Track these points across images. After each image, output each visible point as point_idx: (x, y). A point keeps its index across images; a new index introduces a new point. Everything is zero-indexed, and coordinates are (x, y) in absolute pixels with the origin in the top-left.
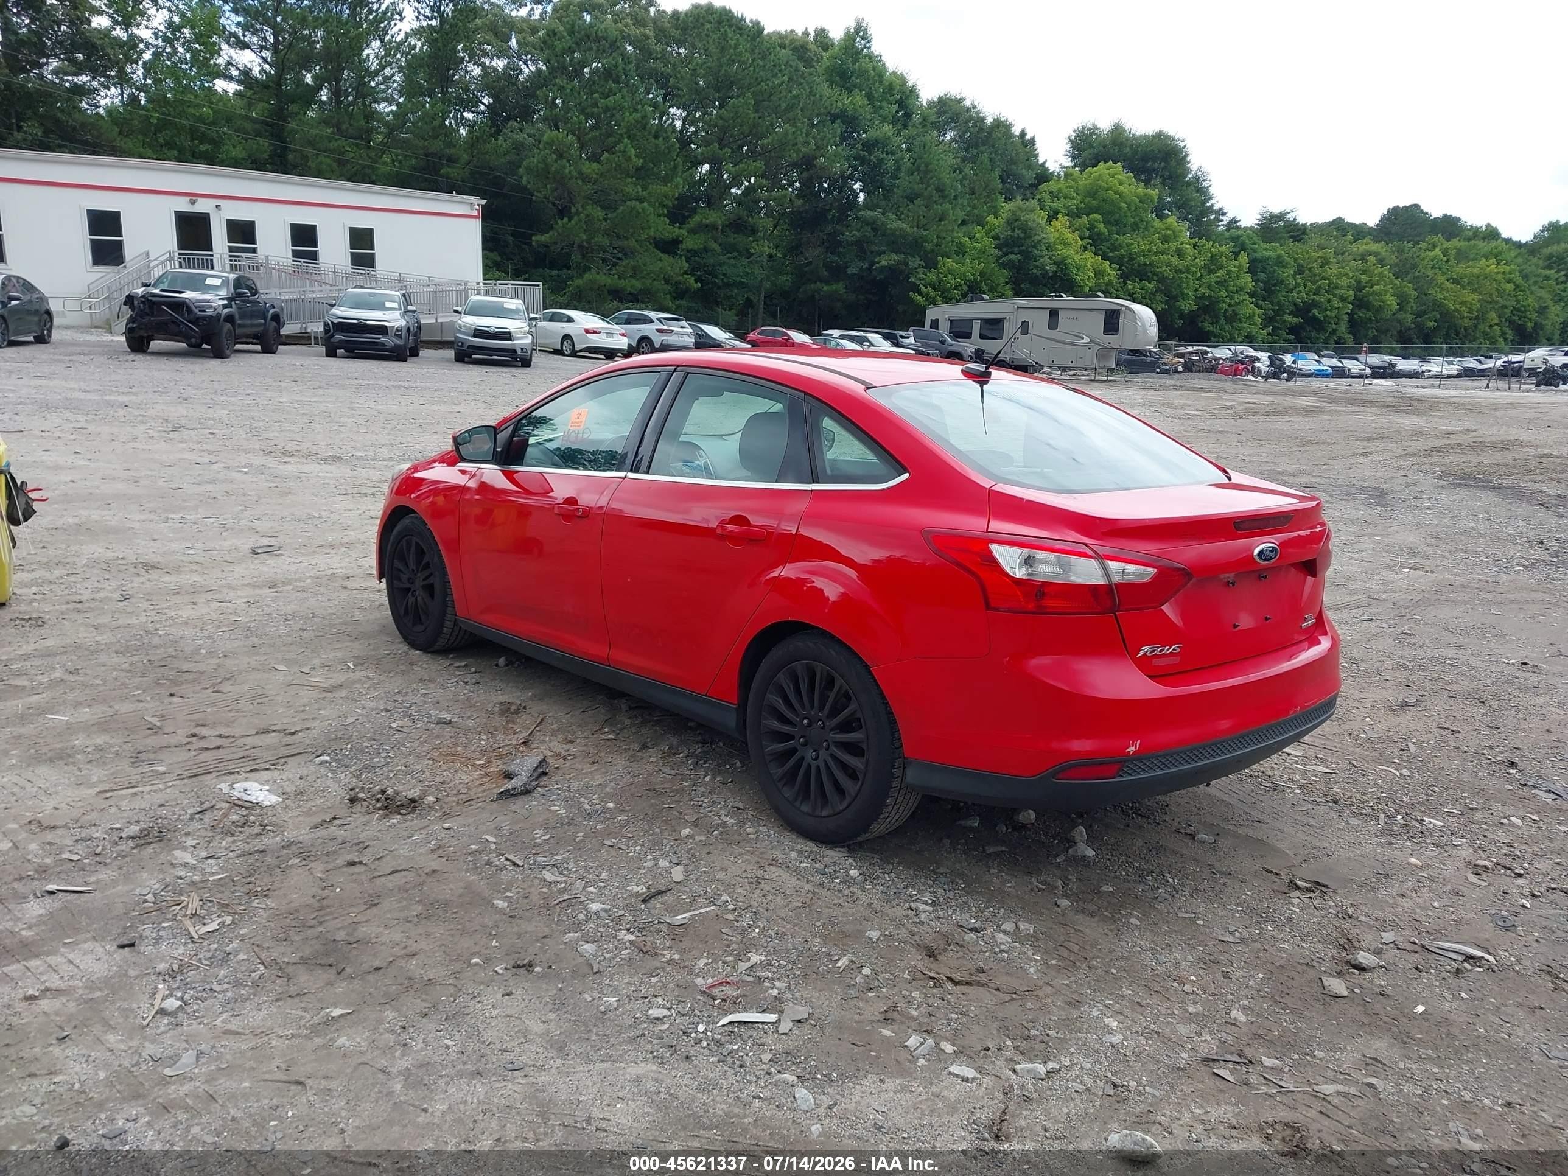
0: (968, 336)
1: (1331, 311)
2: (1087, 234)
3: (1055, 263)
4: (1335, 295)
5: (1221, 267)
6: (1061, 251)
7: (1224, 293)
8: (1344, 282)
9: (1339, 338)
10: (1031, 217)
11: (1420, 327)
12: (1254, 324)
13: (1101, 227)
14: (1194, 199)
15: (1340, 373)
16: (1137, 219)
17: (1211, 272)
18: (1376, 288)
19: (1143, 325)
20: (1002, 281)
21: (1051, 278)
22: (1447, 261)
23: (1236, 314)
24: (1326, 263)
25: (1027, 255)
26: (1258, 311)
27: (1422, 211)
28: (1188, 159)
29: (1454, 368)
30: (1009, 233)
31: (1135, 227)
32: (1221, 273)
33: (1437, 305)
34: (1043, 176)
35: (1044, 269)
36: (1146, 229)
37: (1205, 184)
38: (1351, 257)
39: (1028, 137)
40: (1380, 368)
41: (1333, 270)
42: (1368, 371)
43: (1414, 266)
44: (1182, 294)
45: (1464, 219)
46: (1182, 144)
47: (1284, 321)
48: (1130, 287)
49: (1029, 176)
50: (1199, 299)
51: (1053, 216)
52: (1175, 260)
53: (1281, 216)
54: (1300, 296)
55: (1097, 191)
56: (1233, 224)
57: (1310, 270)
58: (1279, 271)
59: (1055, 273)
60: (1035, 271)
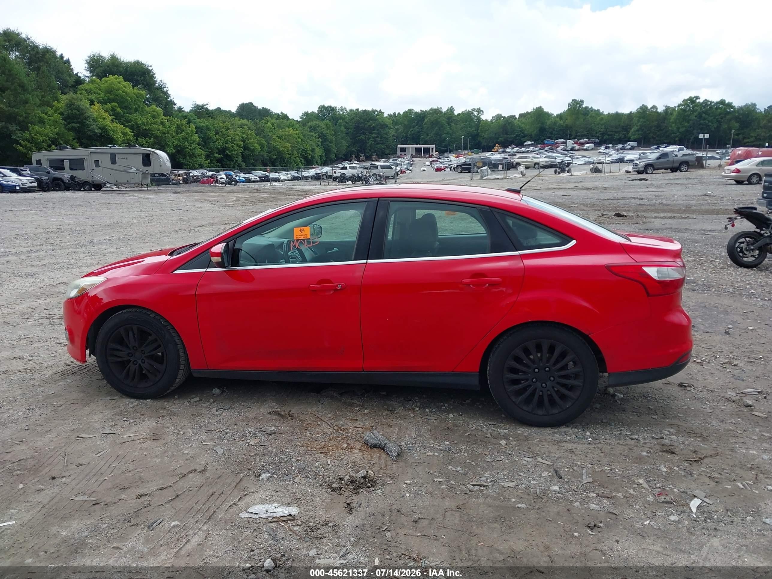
0: (62, 169)
1: (234, 151)
2: (112, 113)
3: (99, 128)
4: (234, 144)
5: (183, 131)
6: (101, 121)
7: (187, 144)
8: (237, 138)
9: (239, 164)
10: (82, 103)
11: (270, 158)
12: (202, 158)
13: (119, 110)
14: (161, 97)
15: (248, 181)
16: (137, 106)
17: (178, 134)
18: (250, 140)
19: (164, 160)
20: (71, 138)
21: (99, 136)
22: (274, 128)
23: (193, 154)
24: (227, 129)
25: (82, 124)
26: (203, 152)
27: (254, 106)
28: (155, 76)
29: (289, 177)
30: (70, 111)
31: (136, 110)
32: (183, 134)
33: (275, 149)
34: (79, 81)
35: (94, 132)
36: (142, 111)
37: (165, 89)
38: (237, 126)
39: (65, 59)
40: (263, 177)
41: (231, 132)
42: (258, 179)
43: (263, 131)
44: (167, 144)
45: (271, 110)
46: (150, 68)
47: (215, 157)
48: (140, 141)
49: (71, 81)
50: (175, 147)
51: (92, 103)
52: (160, 127)
53: (203, 106)
54: (220, 144)
55: (112, 91)
56: (180, 109)
57: (221, 132)
58: (208, 132)
59: (101, 134)
60: (89, 133)
